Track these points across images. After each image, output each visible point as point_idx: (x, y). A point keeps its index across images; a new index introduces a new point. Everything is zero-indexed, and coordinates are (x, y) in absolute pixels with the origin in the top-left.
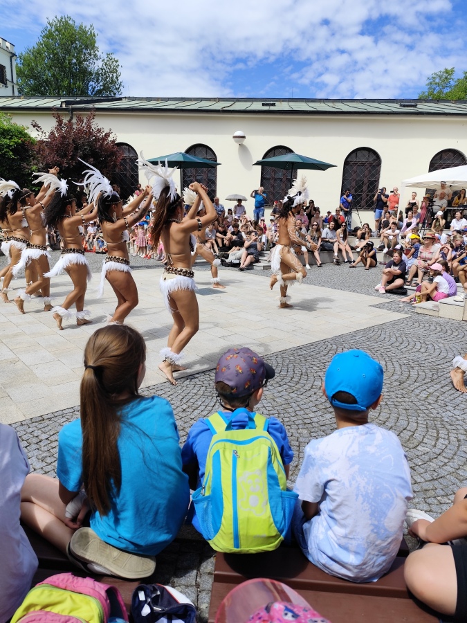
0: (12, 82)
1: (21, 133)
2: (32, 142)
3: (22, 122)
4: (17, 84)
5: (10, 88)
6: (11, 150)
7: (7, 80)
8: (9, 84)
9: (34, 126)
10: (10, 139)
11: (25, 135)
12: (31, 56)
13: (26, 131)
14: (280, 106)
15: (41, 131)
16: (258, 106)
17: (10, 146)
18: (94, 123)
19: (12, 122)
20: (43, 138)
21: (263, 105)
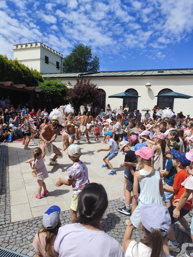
0: (61, 68)
1: (64, 86)
2: (68, 89)
3: (65, 82)
4: (63, 68)
5: (60, 70)
6: (60, 92)
7: (59, 67)
8: (60, 68)
9: (69, 84)
10: (60, 88)
11: (65, 87)
12: (68, 58)
13: (66, 85)
14: (166, 72)
15: (71, 85)
16: (156, 73)
17: (60, 91)
18: (90, 82)
19: (61, 82)
20: (72, 88)
21: (158, 72)
